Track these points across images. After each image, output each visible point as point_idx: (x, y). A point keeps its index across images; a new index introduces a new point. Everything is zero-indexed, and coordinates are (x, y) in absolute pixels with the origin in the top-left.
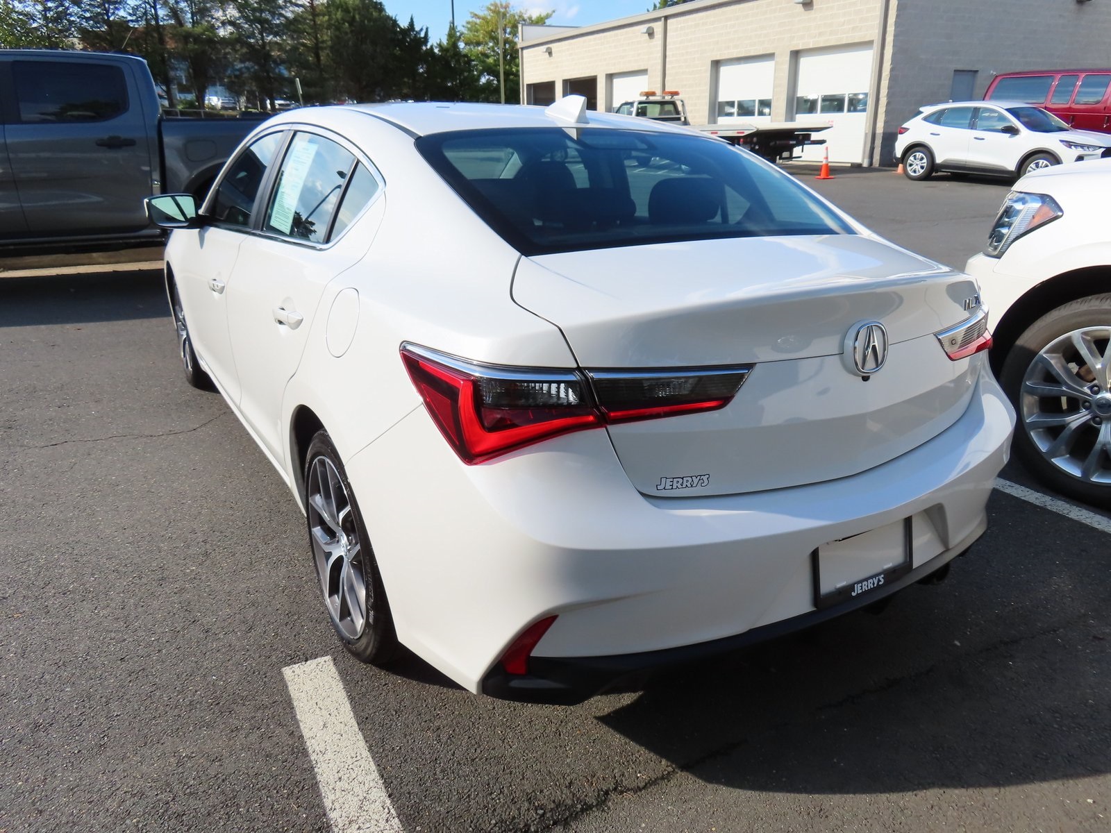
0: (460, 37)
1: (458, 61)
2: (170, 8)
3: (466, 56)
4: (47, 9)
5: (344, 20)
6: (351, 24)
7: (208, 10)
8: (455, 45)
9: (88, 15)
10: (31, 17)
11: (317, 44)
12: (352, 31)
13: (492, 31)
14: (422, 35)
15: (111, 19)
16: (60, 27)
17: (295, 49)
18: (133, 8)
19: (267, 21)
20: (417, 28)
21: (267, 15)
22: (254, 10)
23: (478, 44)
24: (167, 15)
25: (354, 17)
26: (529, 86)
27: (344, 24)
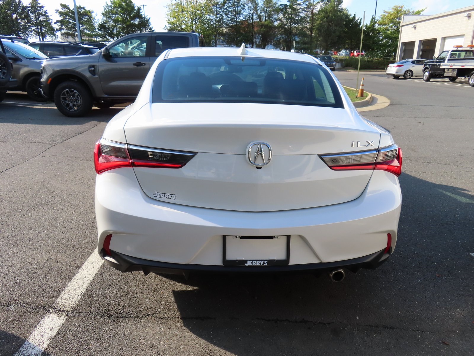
0: (376, 22)
1: (373, 33)
2: (258, 15)
3: (377, 30)
4: (217, 18)
5: (324, 17)
6: (327, 18)
7: (272, 15)
8: (373, 25)
9: (229, 19)
10: (211, 20)
11: (312, 27)
12: (327, 21)
13: (392, 19)
14: (358, 21)
15: (237, 20)
16: (219, 24)
17: (302, 29)
18: (245, 16)
19: (293, 18)
20: (356, 19)
21: (293, 16)
22: (289, 14)
23: (385, 24)
24: (257, 18)
25: (329, 15)
26: (403, 43)
27: (324, 18)
